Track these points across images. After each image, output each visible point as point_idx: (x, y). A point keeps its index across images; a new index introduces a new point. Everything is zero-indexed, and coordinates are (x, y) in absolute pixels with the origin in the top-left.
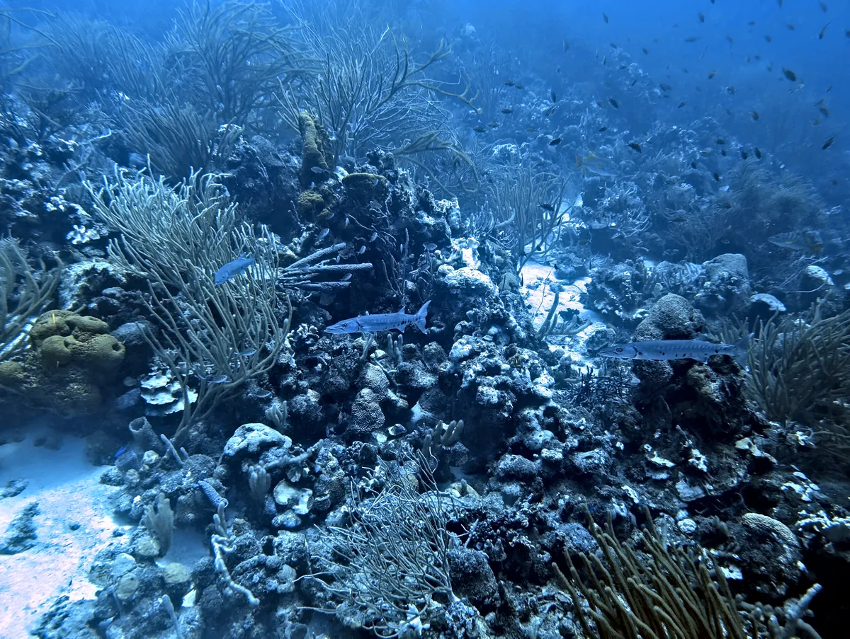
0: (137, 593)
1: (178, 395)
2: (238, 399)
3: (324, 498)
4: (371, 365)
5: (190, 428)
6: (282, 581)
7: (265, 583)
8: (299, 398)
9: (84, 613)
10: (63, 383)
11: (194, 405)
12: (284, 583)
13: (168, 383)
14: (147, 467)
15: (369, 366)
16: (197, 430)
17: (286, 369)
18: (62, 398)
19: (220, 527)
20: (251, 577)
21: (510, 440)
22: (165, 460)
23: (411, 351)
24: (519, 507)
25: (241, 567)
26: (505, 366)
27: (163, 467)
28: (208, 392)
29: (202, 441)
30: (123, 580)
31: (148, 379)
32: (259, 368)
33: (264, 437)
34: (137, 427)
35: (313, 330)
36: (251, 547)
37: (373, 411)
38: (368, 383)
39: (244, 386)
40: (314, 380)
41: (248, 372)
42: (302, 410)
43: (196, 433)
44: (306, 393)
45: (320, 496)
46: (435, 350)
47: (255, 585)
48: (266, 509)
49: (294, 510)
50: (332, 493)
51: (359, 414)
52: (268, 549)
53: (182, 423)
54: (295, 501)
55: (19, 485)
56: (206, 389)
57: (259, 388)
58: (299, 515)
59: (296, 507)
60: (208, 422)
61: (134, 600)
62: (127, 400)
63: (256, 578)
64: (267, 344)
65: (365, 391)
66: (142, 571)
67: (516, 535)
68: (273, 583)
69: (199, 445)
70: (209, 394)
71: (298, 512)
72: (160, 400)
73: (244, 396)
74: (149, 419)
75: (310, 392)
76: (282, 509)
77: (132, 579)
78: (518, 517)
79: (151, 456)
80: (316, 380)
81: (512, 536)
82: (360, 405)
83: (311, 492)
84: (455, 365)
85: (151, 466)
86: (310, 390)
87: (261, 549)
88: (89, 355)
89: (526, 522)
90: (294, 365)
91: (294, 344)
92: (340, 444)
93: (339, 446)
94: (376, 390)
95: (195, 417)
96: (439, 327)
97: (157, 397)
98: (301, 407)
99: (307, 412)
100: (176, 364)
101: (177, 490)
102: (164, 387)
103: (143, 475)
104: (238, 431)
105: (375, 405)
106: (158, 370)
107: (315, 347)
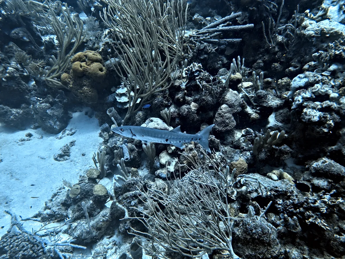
0: (79, 195)
1: (131, 98)
3: (182, 165)
4: (231, 90)
8: (184, 107)
9: (61, 198)
13: (127, 91)
15: (229, 91)
17: (178, 89)
18: (81, 93)
19: (122, 171)
20: (130, 202)
21: (330, 148)
23: (268, 83)
24: (320, 198)
25: (126, 195)
26: (334, 95)
30: (74, 188)
31: (119, 89)
33: (156, 126)
34: (110, 112)
37: (227, 119)
38: (226, 101)
39: (154, 97)
40: (196, 97)
41: (153, 89)
44: (190, 104)
45: (181, 163)
46: (285, 82)
48: (155, 165)
49: (167, 168)
50: (188, 163)
51: (219, 120)
53: (127, 113)
54: (169, 163)
55: (73, 131)
57: (163, 98)
58: (169, 172)
61: (77, 199)
62: (110, 98)
63: (133, 203)
65: (224, 106)
67: (313, 216)
68: (141, 208)
71: (169, 170)
72: (122, 100)
74: (116, 108)
75: (193, 103)
76: (163, 166)
77: (77, 188)
78: (317, 204)
80: (198, 97)
81: (309, 217)
82: (220, 114)
83: (177, 160)
84: (292, 93)
87: (141, 187)
89: (324, 210)
90: (183, 87)
91: (188, 75)
94: (231, 106)
95: (132, 110)
96: (295, 67)
97: (121, 98)
98: (184, 112)
99: (187, 115)
101: (113, 147)
102: (124, 93)
103: (110, 136)
104: (147, 121)
105: (229, 115)
107: (198, 77)
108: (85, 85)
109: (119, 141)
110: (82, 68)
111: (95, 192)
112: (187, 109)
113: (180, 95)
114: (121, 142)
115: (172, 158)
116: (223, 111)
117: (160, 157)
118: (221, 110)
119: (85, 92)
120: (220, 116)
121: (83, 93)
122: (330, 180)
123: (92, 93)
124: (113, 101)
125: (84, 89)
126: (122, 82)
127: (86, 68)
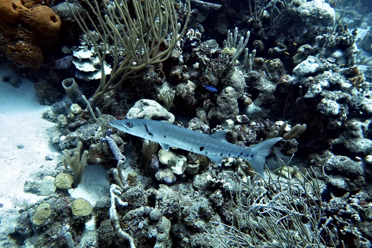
0: (49, 220)
1: (99, 67)
2: (141, 79)
3: (195, 166)
5: (105, 92)
6: (160, 231)
7: (147, 230)
8: (182, 86)
10: (14, 39)
11: (108, 76)
12: (162, 233)
13: (92, 56)
14: (73, 115)
15: (235, 70)
16: (110, 95)
17: (176, 62)
18: (14, 51)
19: (118, 178)
20: (138, 224)
22: (85, 112)
25: (130, 214)
26: (346, 84)
27: (84, 117)
28: (119, 69)
29: (111, 104)
30: (39, 208)
31: (78, 51)
32: (157, 58)
33: (156, 112)
34: (68, 85)
35: (198, 36)
36: (140, 198)
37: (233, 105)
38: (232, 83)
39: (145, 70)
40: (193, 74)
41: (149, 60)
42: (183, 95)
43: (109, 97)
44: (187, 83)
45: (192, 164)
47: (139, 230)
48: (152, 165)
49: (172, 170)
50: (201, 163)
51: (223, 105)
52: (152, 201)
53: (99, 88)
54: (173, 163)
56: (118, 67)
57: (155, 73)
58: (175, 174)
59: (173, 168)
60: (117, 91)
62: (63, 63)
63: (141, 225)
64: (165, 40)
65: (229, 89)
66: (55, 202)
67: (347, 225)
68: (153, 232)
69: (110, 107)
70: (120, 71)
71: (174, 172)
72: (85, 68)
73: (145, 78)
74: (77, 80)
75: (190, 83)
76: (163, 167)
77: (46, 209)
79: (76, 108)
80: (194, 74)
81: (343, 225)
82: (224, 98)
83: (185, 159)
84: (299, 78)
85: (76, 115)
86: (189, 81)
87: (146, 200)
88: (32, 21)
89: (358, 217)
90: (181, 60)
92: (205, 123)
93: (205, 125)
94: (237, 89)
95: (109, 86)
97: (83, 65)
98: (183, 93)
99: (186, 97)
100: (99, 44)
101: (90, 140)
102: (88, 59)
103: (70, 120)
104: (138, 104)
105: (235, 100)
106: (86, 45)
107: (197, 49)
108: (22, 39)
109: (97, 130)
110: (17, 9)
111: (76, 211)
112: (186, 89)
113: (178, 71)
114: (101, 133)
115: (177, 156)
116: (229, 95)
117: (159, 155)
118: (226, 93)
119: (22, 50)
120: (225, 101)
121: (16, 51)
122: (348, 179)
123: (34, 52)
124: (67, 68)
125: (21, 45)
126: (82, 42)
127: (25, 11)
